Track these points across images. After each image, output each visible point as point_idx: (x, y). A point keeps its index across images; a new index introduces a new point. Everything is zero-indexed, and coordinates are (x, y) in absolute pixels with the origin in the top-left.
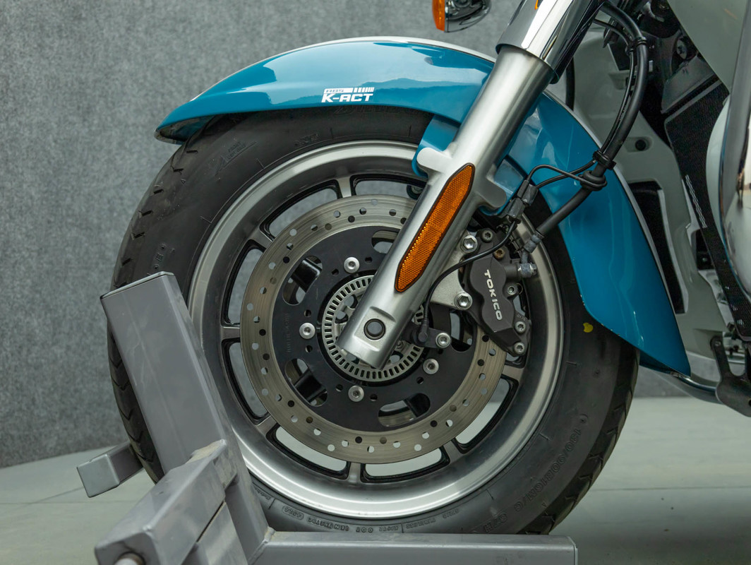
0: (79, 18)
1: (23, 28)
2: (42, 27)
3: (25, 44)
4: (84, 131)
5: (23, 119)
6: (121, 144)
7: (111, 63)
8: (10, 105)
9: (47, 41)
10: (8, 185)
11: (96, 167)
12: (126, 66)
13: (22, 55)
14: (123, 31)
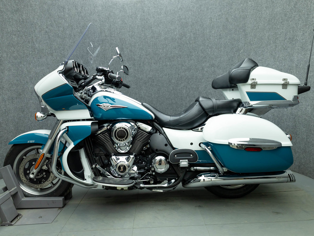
0: (21, 95)
1: (8, 100)
2: (12, 99)
3: (9, 102)
4: (23, 115)
5: (9, 116)
6: (31, 116)
7: (28, 101)
8: (7, 114)
9: (14, 101)
10: (7, 128)
11: (26, 121)
12: (31, 101)
13: (8, 105)
14: (30, 95)
